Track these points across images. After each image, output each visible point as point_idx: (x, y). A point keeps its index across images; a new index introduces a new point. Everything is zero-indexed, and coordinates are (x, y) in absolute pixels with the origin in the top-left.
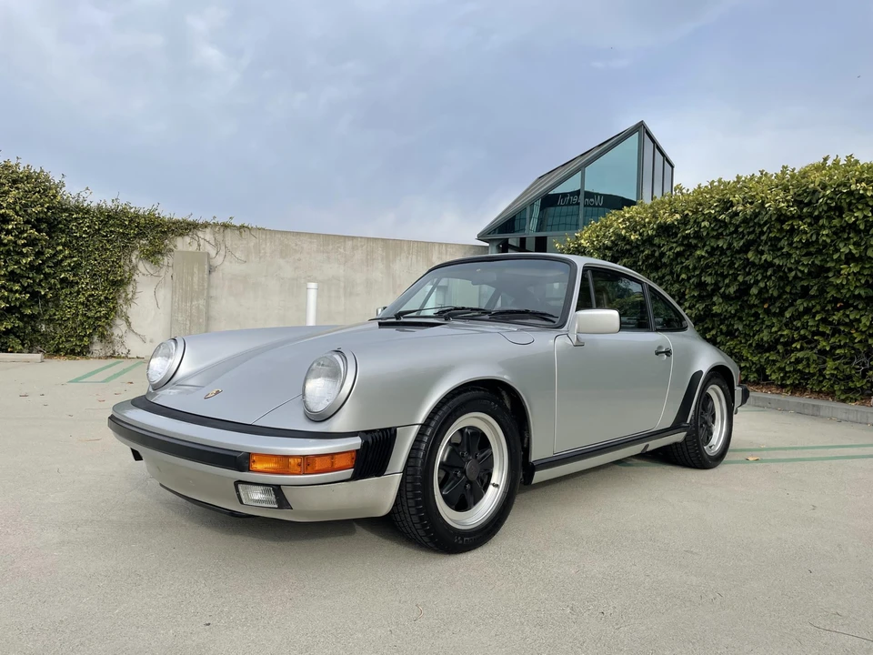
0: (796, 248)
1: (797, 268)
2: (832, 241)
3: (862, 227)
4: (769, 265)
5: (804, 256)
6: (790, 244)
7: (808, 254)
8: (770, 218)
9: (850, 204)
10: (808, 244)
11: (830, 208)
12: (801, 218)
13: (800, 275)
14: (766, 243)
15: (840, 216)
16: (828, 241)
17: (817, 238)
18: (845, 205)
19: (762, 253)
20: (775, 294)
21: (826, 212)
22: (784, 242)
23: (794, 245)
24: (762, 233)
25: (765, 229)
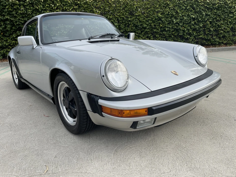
0: (18, 15)
1: (19, 22)
2: (31, 14)
3: (40, 10)
4: (7, 19)
5: (21, 17)
6: (16, 14)
7: (23, 17)
8: (9, 4)
9: (36, 3)
10: (23, 14)
11: (30, 4)
12: (20, 5)
13: (20, 24)
14: (6, 12)
15: (33, 6)
16: (30, 13)
17: (27, 12)
18: (35, 3)
19: (4, 16)
20: (9, 29)
21: (28, 4)
22: (14, 13)
23: (18, 14)
24: (5, 9)
25: (7, 7)
